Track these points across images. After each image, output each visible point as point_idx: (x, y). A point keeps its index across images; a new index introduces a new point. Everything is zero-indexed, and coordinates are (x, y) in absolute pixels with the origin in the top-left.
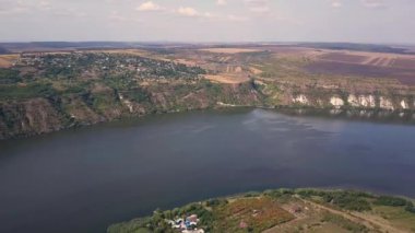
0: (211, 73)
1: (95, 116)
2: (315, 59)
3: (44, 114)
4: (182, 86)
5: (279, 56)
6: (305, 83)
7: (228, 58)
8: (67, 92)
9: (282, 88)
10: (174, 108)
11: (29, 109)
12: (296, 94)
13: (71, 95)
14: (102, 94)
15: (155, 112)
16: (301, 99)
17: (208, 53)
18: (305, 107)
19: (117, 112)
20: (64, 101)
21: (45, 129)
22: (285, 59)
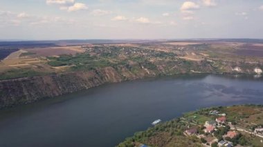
0: (181, 55)
1: (134, 76)
2: (237, 48)
3: (113, 74)
4: (170, 62)
5: (215, 47)
6: (238, 61)
7: (183, 48)
8: (119, 64)
9: (224, 63)
10: (169, 73)
11: (107, 71)
12: (234, 67)
13: (121, 66)
14: (135, 65)
15: (160, 75)
16: (237, 69)
17: (169, 45)
18: (239, 73)
19: (143, 74)
20: (119, 68)
21: (115, 81)
22: (219, 48)
